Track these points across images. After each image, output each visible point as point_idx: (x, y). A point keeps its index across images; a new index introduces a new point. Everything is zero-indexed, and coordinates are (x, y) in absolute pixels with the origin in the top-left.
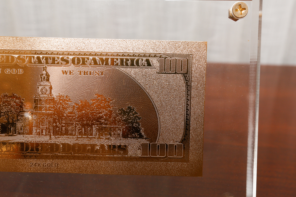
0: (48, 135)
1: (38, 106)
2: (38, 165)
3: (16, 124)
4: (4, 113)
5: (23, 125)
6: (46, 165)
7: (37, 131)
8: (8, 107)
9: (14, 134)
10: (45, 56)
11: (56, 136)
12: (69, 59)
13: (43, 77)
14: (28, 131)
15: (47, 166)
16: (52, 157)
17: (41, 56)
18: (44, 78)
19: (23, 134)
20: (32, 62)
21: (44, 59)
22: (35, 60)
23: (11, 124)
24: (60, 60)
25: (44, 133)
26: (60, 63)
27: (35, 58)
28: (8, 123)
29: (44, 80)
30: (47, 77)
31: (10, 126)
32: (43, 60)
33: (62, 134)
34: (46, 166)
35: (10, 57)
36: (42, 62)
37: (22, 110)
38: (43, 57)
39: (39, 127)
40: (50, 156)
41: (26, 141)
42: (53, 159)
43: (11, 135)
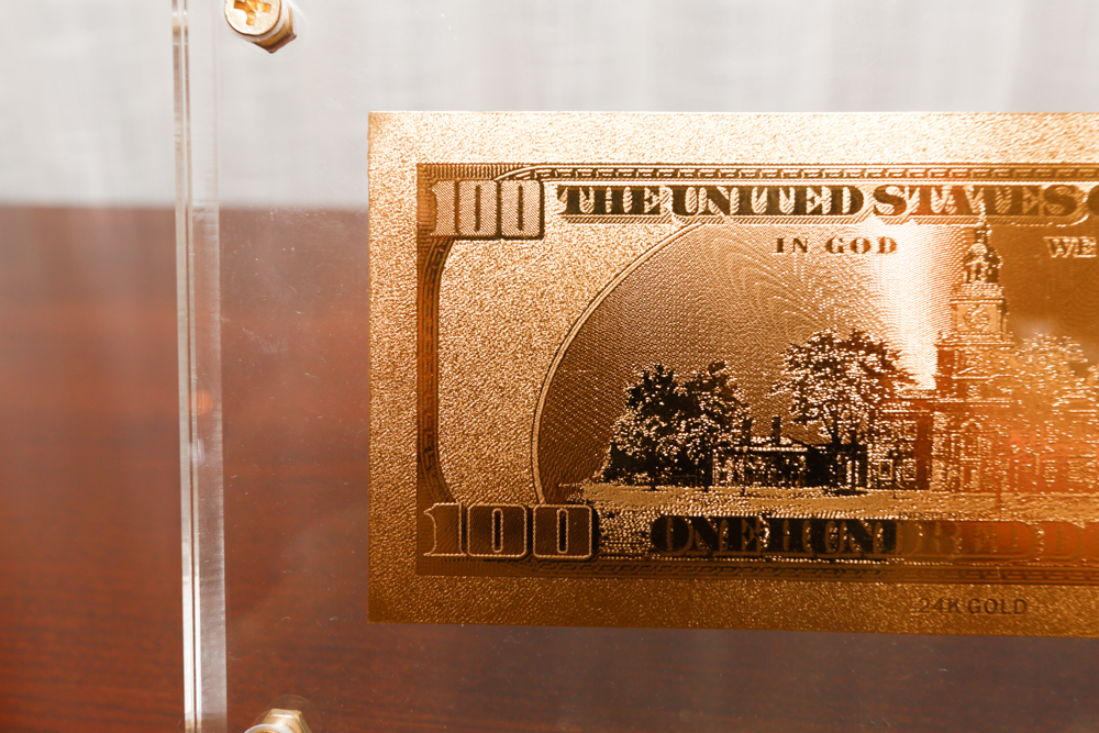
0: (989, 491)
1: (954, 377)
2: (950, 607)
3: (864, 448)
4: (820, 407)
5: (891, 452)
6: (979, 608)
7: (945, 475)
8: (837, 385)
9: (857, 489)
10: (984, 183)
11: (1021, 495)
12: (1076, 195)
13: (974, 268)
14: (911, 476)
15: (983, 610)
16: (1004, 577)
17: (969, 186)
18: (978, 272)
19: (893, 486)
20: (934, 209)
21: (980, 194)
22: (943, 201)
23: (847, 447)
24: (1041, 198)
25: (974, 484)
26: (1041, 212)
27: (945, 193)
28: (835, 444)
29: (977, 279)
30: (990, 267)
31: (843, 456)
32: (974, 198)
33: (1043, 487)
34: (979, 611)
35: (846, 194)
36: (972, 207)
37: (890, 394)
38: (975, 187)
39: (957, 461)
40: (995, 570)
41: (905, 513)
42: (1007, 584)
43: (846, 493)
